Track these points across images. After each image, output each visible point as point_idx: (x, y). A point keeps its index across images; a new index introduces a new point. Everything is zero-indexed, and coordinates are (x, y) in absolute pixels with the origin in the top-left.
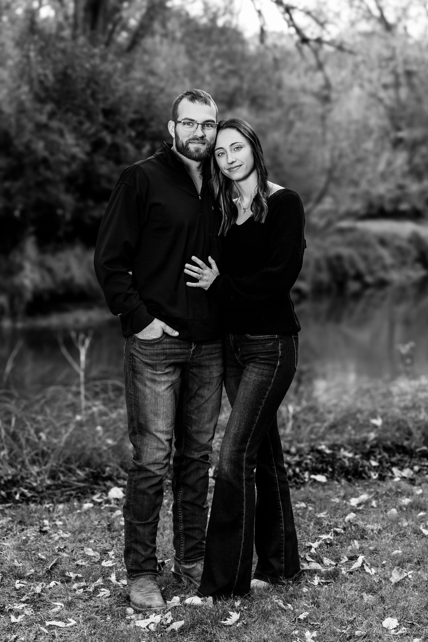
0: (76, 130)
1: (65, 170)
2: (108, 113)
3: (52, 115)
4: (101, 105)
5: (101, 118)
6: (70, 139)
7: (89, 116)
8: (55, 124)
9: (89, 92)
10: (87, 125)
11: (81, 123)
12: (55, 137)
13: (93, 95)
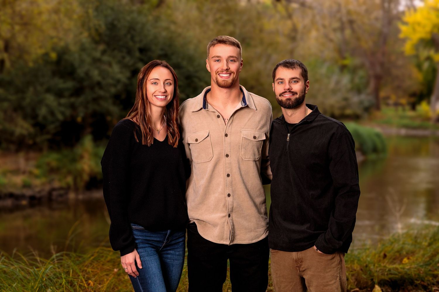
0: (120, 62)
1: (113, 90)
2: (142, 50)
3: (104, 52)
4: (138, 45)
5: (137, 54)
6: (116, 68)
7: (129, 52)
8: (106, 58)
9: (129, 36)
10: (128, 59)
11: (123, 58)
12: (105, 67)
13: (132, 38)
